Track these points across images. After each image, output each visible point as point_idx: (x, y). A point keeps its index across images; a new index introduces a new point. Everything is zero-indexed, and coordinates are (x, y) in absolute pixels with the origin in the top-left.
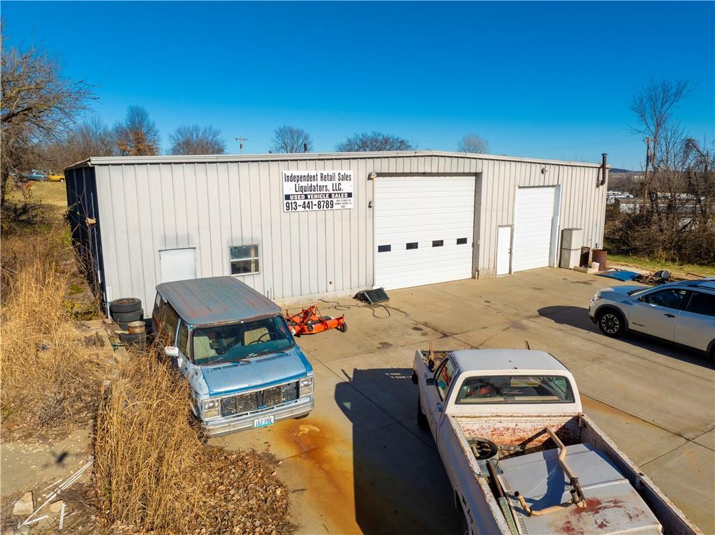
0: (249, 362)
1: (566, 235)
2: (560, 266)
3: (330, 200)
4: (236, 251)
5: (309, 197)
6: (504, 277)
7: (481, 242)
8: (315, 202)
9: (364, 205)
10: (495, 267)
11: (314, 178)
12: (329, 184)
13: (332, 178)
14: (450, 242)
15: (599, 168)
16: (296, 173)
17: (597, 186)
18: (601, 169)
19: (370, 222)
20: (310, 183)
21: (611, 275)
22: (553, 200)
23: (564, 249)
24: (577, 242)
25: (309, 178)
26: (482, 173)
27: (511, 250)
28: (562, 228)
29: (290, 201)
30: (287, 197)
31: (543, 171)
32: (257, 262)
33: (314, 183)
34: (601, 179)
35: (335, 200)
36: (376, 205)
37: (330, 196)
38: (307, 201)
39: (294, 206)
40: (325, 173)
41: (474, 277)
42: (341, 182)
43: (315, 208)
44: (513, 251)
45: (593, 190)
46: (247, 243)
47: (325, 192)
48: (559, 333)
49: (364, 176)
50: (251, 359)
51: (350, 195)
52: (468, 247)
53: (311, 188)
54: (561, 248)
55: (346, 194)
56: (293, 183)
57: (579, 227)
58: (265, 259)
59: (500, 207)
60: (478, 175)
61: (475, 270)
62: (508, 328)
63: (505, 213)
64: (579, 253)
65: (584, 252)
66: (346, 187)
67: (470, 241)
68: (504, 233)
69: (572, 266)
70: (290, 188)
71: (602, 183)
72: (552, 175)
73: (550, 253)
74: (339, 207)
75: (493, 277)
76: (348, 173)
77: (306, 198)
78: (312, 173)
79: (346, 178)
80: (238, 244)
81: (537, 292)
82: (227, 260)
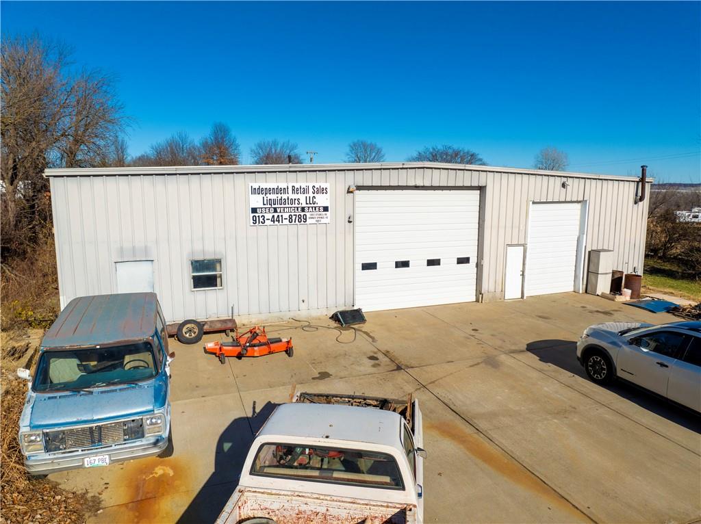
0: (91, 393)
1: (593, 257)
2: (586, 292)
3: (302, 214)
4: (198, 265)
5: (278, 211)
6: (515, 301)
7: (485, 262)
8: (286, 215)
9: (342, 220)
10: (503, 291)
11: (285, 190)
12: (302, 197)
13: (305, 191)
14: (449, 262)
15: (638, 182)
16: (264, 185)
17: (636, 203)
18: (640, 184)
19: (349, 238)
20: (279, 196)
21: (642, 305)
22: (578, 217)
23: (592, 272)
24: (607, 266)
25: (278, 190)
26: (485, 187)
27: (523, 272)
28: (589, 249)
29: (257, 215)
30: (254, 210)
31: (564, 185)
32: (221, 276)
33: (285, 196)
34: (640, 194)
35: (308, 215)
36: (358, 220)
37: (303, 209)
38: (276, 215)
39: (261, 219)
40: (297, 186)
41: (477, 301)
42: (315, 195)
43: (286, 222)
44: (526, 274)
45: (630, 209)
46: (209, 256)
47: (297, 205)
48: (535, 374)
49: (343, 189)
50: (95, 390)
51: (326, 209)
52: (471, 268)
53: (281, 201)
54: (588, 272)
55: (321, 208)
56: (261, 196)
57: (611, 249)
58: (229, 273)
59: (509, 224)
60: (482, 189)
61: (479, 292)
62: (478, 364)
63: (515, 231)
64: (609, 278)
65: (616, 276)
66: (321, 200)
67: (473, 260)
68: (515, 254)
69: (599, 292)
70: (257, 201)
71: (642, 199)
72: (575, 189)
73: (576, 276)
74: (313, 221)
75: (499, 301)
76: (324, 185)
77: (275, 211)
78: (283, 185)
79: (323, 191)
80: (200, 257)
81: (541, 322)
82: (187, 274)
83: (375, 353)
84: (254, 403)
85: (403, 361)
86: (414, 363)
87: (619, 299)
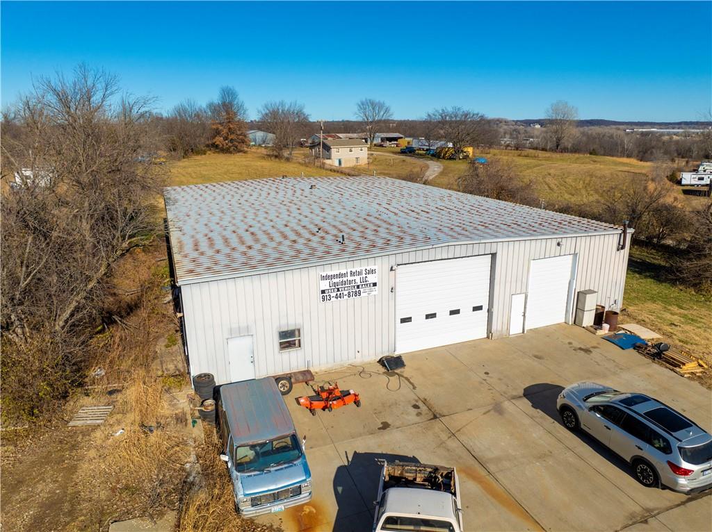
0: (270, 471)
1: (581, 296)
2: (575, 323)
3: (358, 290)
4: (283, 335)
5: (340, 289)
6: (518, 337)
7: (495, 310)
8: (346, 293)
9: (386, 290)
10: (508, 329)
11: (345, 275)
12: (357, 278)
13: (360, 273)
14: (466, 310)
15: (621, 234)
16: (330, 273)
17: (618, 250)
18: (623, 235)
19: (392, 303)
20: (341, 279)
22: (570, 265)
23: (579, 310)
24: (591, 304)
25: (340, 275)
26: (496, 254)
27: (524, 313)
28: (578, 290)
29: (325, 295)
30: (323, 292)
31: (559, 244)
32: (299, 340)
33: (345, 279)
34: (622, 243)
35: (362, 290)
36: (398, 289)
37: (358, 287)
38: (339, 293)
39: (328, 298)
40: (354, 270)
41: (488, 337)
42: (367, 275)
43: (346, 297)
44: (526, 315)
45: (613, 256)
46: (291, 328)
47: (353, 284)
49: (387, 268)
50: (272, 469)
51: (375, 284)
52: (484, 312)
53: (343, 283)
54: (577, 308)
55: (372, 285)
56: (328, 281)
57: (596, 290)
58: (305, 338)
59: (514, 279)
60: (494, 255)
61: (489, 331)
62: (489, 411)
63: (519, 284)
64: (593, 313)
65: (599, 312)
66: (371, 279)
67: (485, 308)
68: (518, 301)
69: (584, 325)
70: (325, 285)
71: (623, 247)
72: (568, 244)
73: (567, 311)
74: (366, 294)
75: (506, 339)
76: (373, 268)
77: (338, 290)
78: (343, 271)
79: (373, 272)
80: (285, 329)
82: (276, 341)
83: (417, 401)
84: (346, 452)
85: (438, 410)
86: (445, 412)
87: (600, 333)
